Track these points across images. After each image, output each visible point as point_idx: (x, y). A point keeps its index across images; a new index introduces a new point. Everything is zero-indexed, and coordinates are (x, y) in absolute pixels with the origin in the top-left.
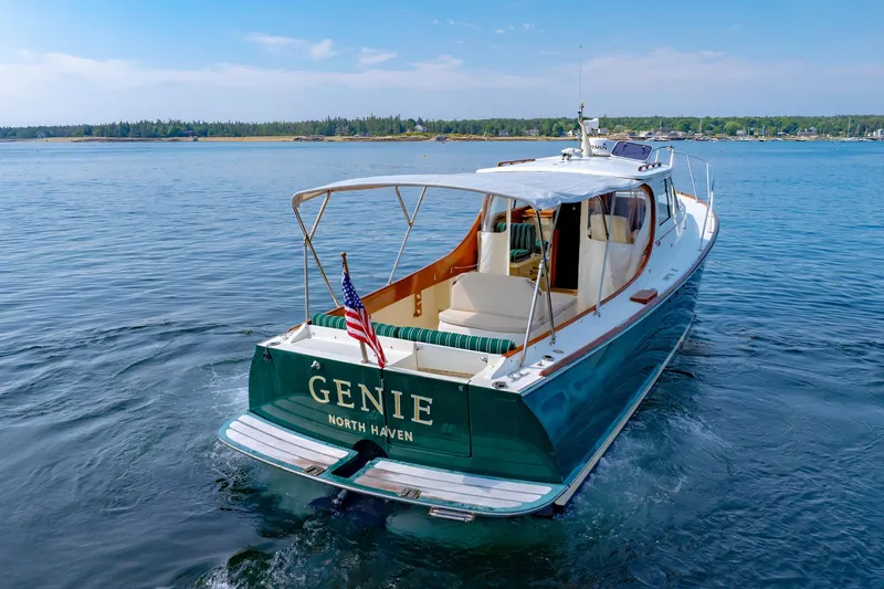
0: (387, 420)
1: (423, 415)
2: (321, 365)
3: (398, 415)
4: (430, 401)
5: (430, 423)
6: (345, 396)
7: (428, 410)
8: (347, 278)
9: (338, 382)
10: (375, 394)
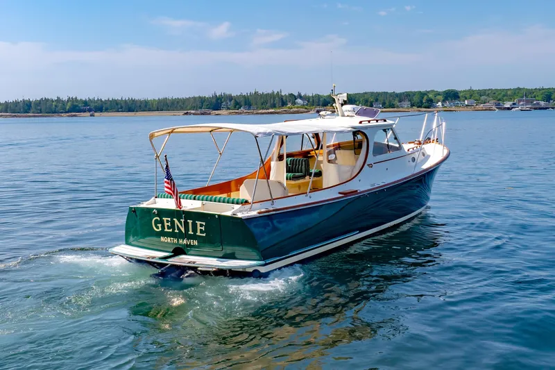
0: (186, 235)
1: (201, 231)
2: (158, 212)
3: (191, 232)
4: (204, 224)
5: (204, 235)
6: (168, 226)
7: (203, 228)
8: (167, 166)
9: (165, 219)
10: (181, 223)
